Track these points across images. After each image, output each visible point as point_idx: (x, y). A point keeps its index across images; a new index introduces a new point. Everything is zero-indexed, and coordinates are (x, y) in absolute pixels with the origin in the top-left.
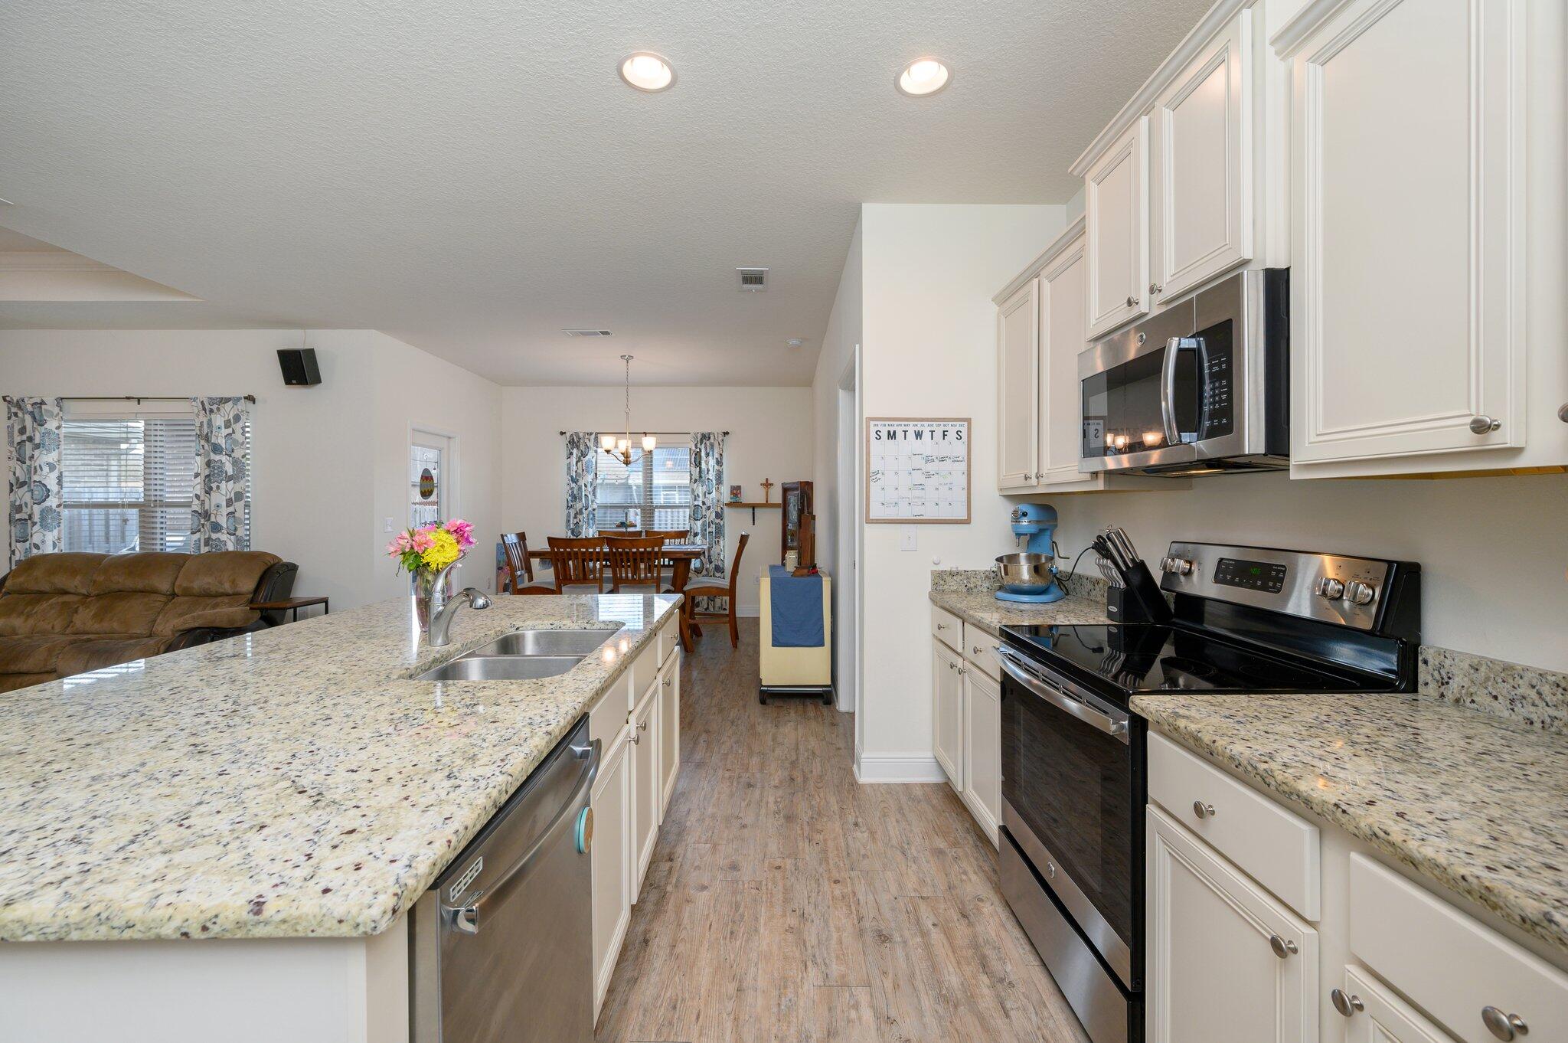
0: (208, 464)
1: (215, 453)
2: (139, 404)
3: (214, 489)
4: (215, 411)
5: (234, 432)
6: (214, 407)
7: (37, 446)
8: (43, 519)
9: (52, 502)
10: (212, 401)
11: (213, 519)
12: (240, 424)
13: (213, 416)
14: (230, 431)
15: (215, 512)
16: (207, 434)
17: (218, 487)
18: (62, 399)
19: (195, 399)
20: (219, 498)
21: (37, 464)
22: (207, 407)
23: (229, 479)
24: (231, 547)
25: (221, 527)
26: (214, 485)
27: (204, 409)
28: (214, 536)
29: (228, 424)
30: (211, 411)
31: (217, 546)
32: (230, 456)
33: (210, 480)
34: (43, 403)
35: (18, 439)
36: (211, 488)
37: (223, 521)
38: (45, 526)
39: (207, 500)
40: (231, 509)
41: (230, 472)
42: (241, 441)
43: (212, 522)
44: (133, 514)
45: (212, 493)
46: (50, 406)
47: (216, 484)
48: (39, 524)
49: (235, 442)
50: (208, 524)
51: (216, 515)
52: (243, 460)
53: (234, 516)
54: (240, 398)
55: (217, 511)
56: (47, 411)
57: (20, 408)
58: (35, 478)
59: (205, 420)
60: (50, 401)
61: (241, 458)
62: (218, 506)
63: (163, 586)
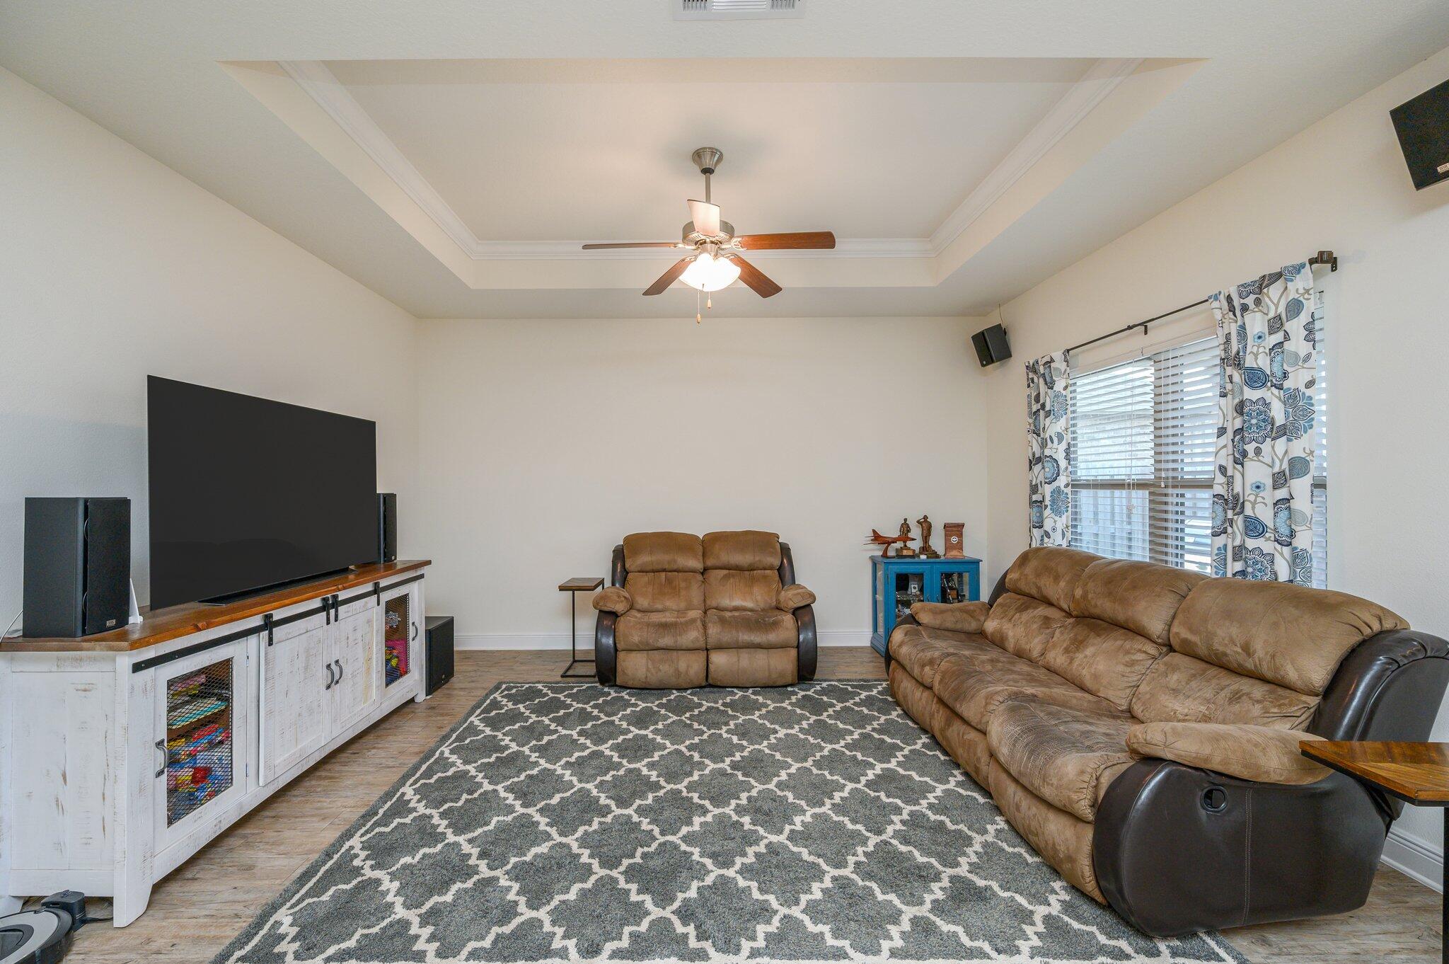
0: (1240, 408)
1: (1251, 387)
2: (1146, 333)
3: (1251, 454)
4: (1252, 306)
5: (1287, 337)
6: (1250, 301)
7: (1048, 414)
8: (1053, 501)
9: (1062, 481)
10: (1245, 290)
11: (1248, 511)
12: (1304, 318)
13: (1248, 317)
14: (1278, 337)
15: (1252, 498)
16: (1238, 353)
17: (1258, 451)
18: (1069, 350)
19: (1216, 297)
20: (1257, 472)
21: (1047, 436)
22: (1237, 302)
23: (1283, 431)
25: (1264, 527)
26: (1250, 448)
27: (1232, 309)
28: (1251, 543)
29: (1276, 324)
30: (1245, 308)
31: (1256, 563)
32: (1280, 388)
33: (1243, 438)
34: (1052, 360)
35: (1035, 408)
36: (1244, 454)
37: (1265, 514)
38: (1057, 512)
39: (1238, 477)
40: (1282, 493)
41: (1280, 420)
42: (1302, 354)
43: (1247, 517)
44: (1140, 499)
45: (1247, 464)
46: (1059, 364)
47: (1254, 445)
48: (1049, 507)
49: (1292, 358)
50: (1239, 521)
51: (1254, 504)
52: (1308, 392)
53: (1289, 508)
54: (1303, 266)
55: (1257, 496)
56: (1056, 369)
57: (1035, 372)
58: (1047, 452)
59: (1234, 329)
60: (1058, 356)
61: (1302, 389)
62: (1258, 487)
63: (1156, 626)
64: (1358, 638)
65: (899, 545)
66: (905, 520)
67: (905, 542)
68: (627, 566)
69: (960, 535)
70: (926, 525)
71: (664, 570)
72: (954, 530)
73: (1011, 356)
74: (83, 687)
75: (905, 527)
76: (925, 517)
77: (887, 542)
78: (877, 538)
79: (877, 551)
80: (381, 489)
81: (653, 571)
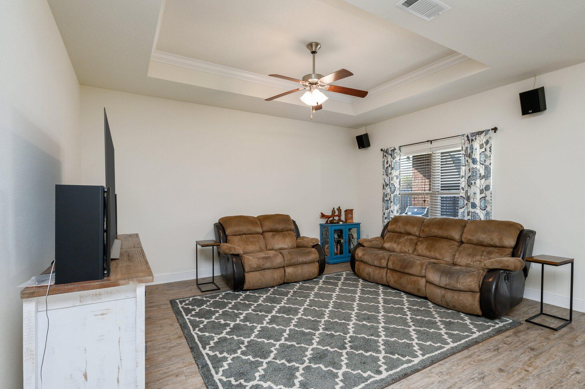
0: (470, 170)
1: (473, 164)
2: (431, 144)
3: (473, 184)
4: (474, 140)
5: (485, 150)
6: (474, 138)
7: (392, 169)
8: (394, 200)
10: (473, 134)
12: (489, 145)
13: (473, 143)
14: (483, 150)
16: (470, 153)
17: (475, 183)
18: (401, 146)
19: (463, 135)
20: (475, 189)
21: (392, 176)
22: (470, 138)
24: (483, 218)
25: (476, 205)
27: (468, 140)
28: (472, 210)
29: (482, 146)
30: (472, 140)
31: (474, 216)
32: (483, 164)
33: (471, 179)
34: (395, 149)
35: (386, 166)
37: (477, 202)
38: (395, 204)
39: (469, 191)
40: (483, 195)
41: (483, 174)
42: (489, 155)
43: (471, 202)
45: (472, 187)
46: (397, 151)
47: (474, 181)
48: (392, 202)
49: (486, 156)
50: (469, 204)
51: (474, 198)
52: (490, 166)
53: (485, 200)
54: (489, 130)
55: (474, 196)
56: (396, 153)
57: (387, 153)
58: (392, 182)
59: (469, 146)
60: (397, 148)
62: (475, 194)
63: (457, 237)
66: (333, 208)
67: (333, 218)
68: (227, 233)
69: (352, 214)
70: (339, 209)
71: (245, 234)
72: (349, 212)
73: (370, 146)
74: (101, 313)
75: (333, 211)
76: (339, 207)
77: (328, 217)
78: (323, 216)
79: (323, 221)
81: (239, 235)
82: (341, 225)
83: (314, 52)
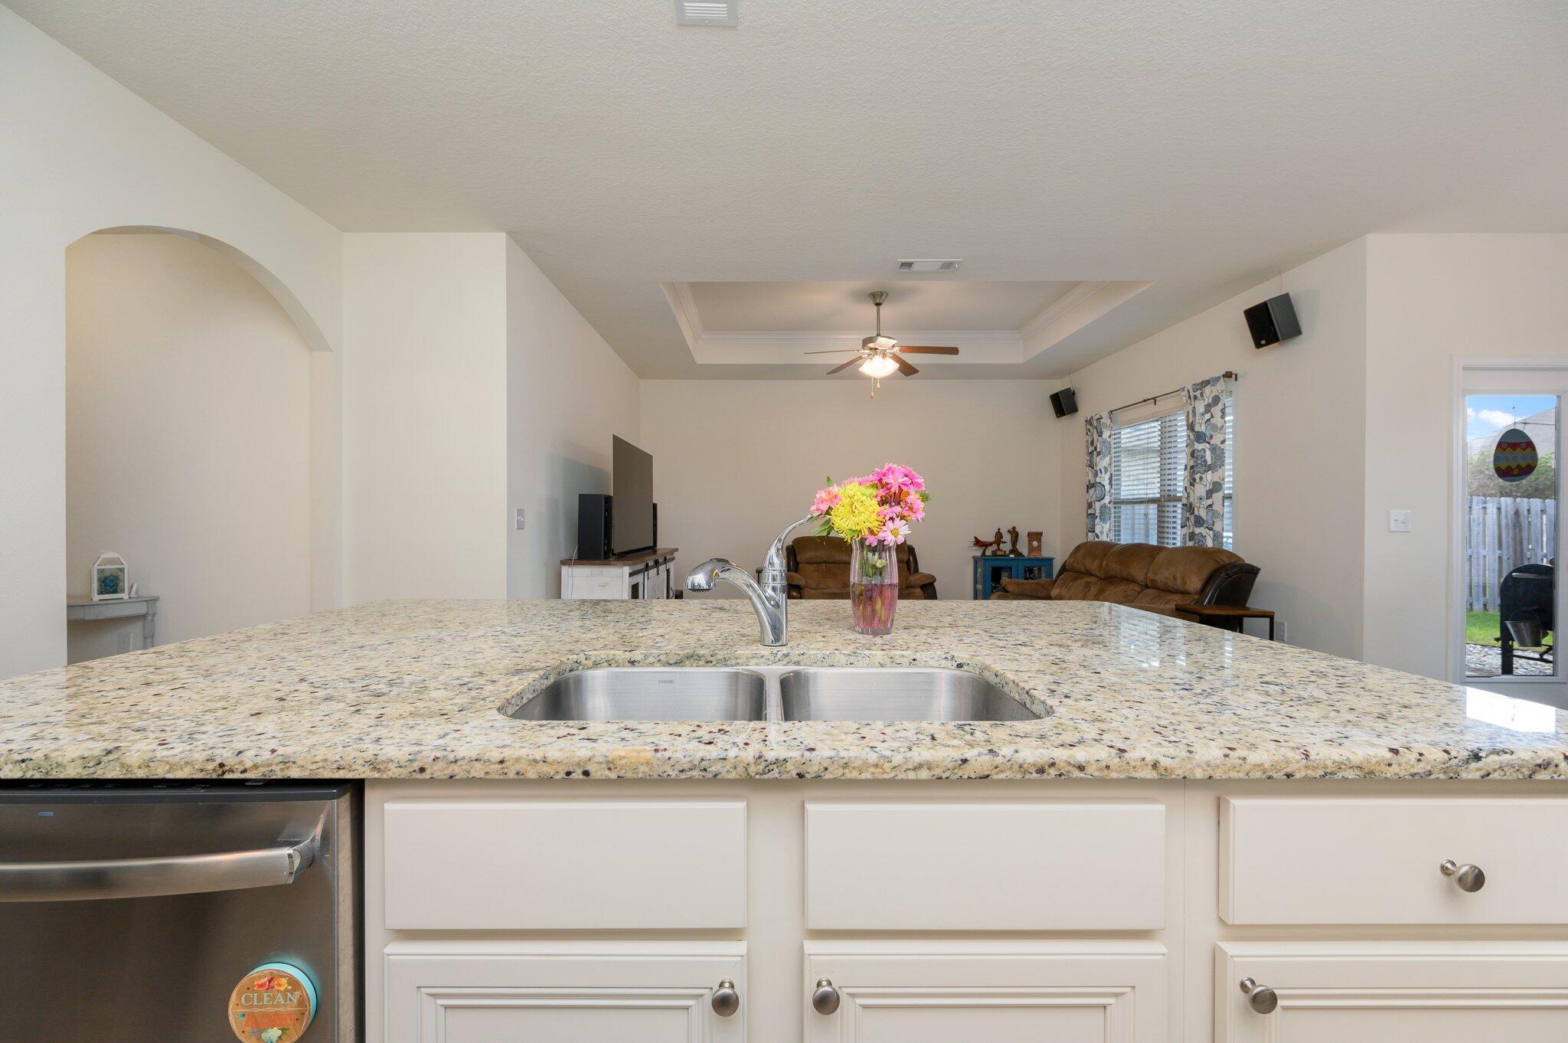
0: (1193, 454)
1: (1198, 442)
2: (1155, 404)
3: (1198, 480)
4: (1199, 397)
5: (1212, 416)
6: (1198, 393)
7: (1099, 454)
8: (1101, 513)
9: (1107, 500)
10: (1196, 387)
11: (1196, 513)
12: (1220, 406)
13: (1197, 402)
14: (1209, 415)
15: (1198, 505)
16: (1193, 422)
17: (1201, 478)
18: (1112, 411)
19: (1183, 389)
20: (1200, 490)
21: (1098, 469)
22: (1192, 394)
23: (1210, 468)
24: (1210, 543)
25: (1202, 521)
26: (1197, 477)
27: (1190, 397)
28: (1197, 530)
29: (1208, 408)
30: (1195, 398)
31: (1199, 541)
32: (1209, 443)
33: (1194, 472)
34: (1101, 418)
35: (1091, 449)
36: (1194, 480)
37: (1203, 513)
38: (1103, 520)
39: (1191, 493)
40: (1209, 502)
41: (1209, 462)
42: (1219, 426)
43: (1196, 516)
44: (1153, 509)
45: (1196, 485)
46: (1106, 420)
47: (1199, 475)
48: (1099, 517)
49: (1215, 428)
50: (1192, 518)
51: (1199, 508)
52: (1222, 446)
53: (1213, 510)
54: (1219, 378)
55: (1200, 504)
56: (1104, 423)
57: (1091, 424)
58: (1098, 480)
59: (1190, 409)
60: (1105, 414)
61: (1219, 445)
62: (1201, 499)
63: (1140, 576)
64: (1217, 566)
65: (994, 547)
66: (999, 529)
67: (998, 545)
68: (798, 559)
69: (1039, 541)
70: (1014, 533)
71: (825, 562)
72: (1035, 536)
73: (1077, 411)
74: (602, 584)
75: (999, 535)
76: (1014, 528)
77: (984, 545)
78: (978, 542)
79: (978, 552)
80: (654, 502)
81: (817, 563)
82: (1012, 559)
83: (878, 304)
